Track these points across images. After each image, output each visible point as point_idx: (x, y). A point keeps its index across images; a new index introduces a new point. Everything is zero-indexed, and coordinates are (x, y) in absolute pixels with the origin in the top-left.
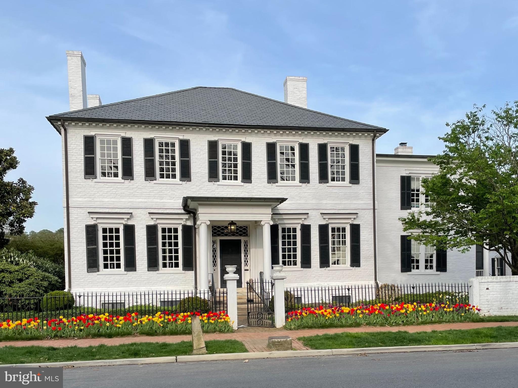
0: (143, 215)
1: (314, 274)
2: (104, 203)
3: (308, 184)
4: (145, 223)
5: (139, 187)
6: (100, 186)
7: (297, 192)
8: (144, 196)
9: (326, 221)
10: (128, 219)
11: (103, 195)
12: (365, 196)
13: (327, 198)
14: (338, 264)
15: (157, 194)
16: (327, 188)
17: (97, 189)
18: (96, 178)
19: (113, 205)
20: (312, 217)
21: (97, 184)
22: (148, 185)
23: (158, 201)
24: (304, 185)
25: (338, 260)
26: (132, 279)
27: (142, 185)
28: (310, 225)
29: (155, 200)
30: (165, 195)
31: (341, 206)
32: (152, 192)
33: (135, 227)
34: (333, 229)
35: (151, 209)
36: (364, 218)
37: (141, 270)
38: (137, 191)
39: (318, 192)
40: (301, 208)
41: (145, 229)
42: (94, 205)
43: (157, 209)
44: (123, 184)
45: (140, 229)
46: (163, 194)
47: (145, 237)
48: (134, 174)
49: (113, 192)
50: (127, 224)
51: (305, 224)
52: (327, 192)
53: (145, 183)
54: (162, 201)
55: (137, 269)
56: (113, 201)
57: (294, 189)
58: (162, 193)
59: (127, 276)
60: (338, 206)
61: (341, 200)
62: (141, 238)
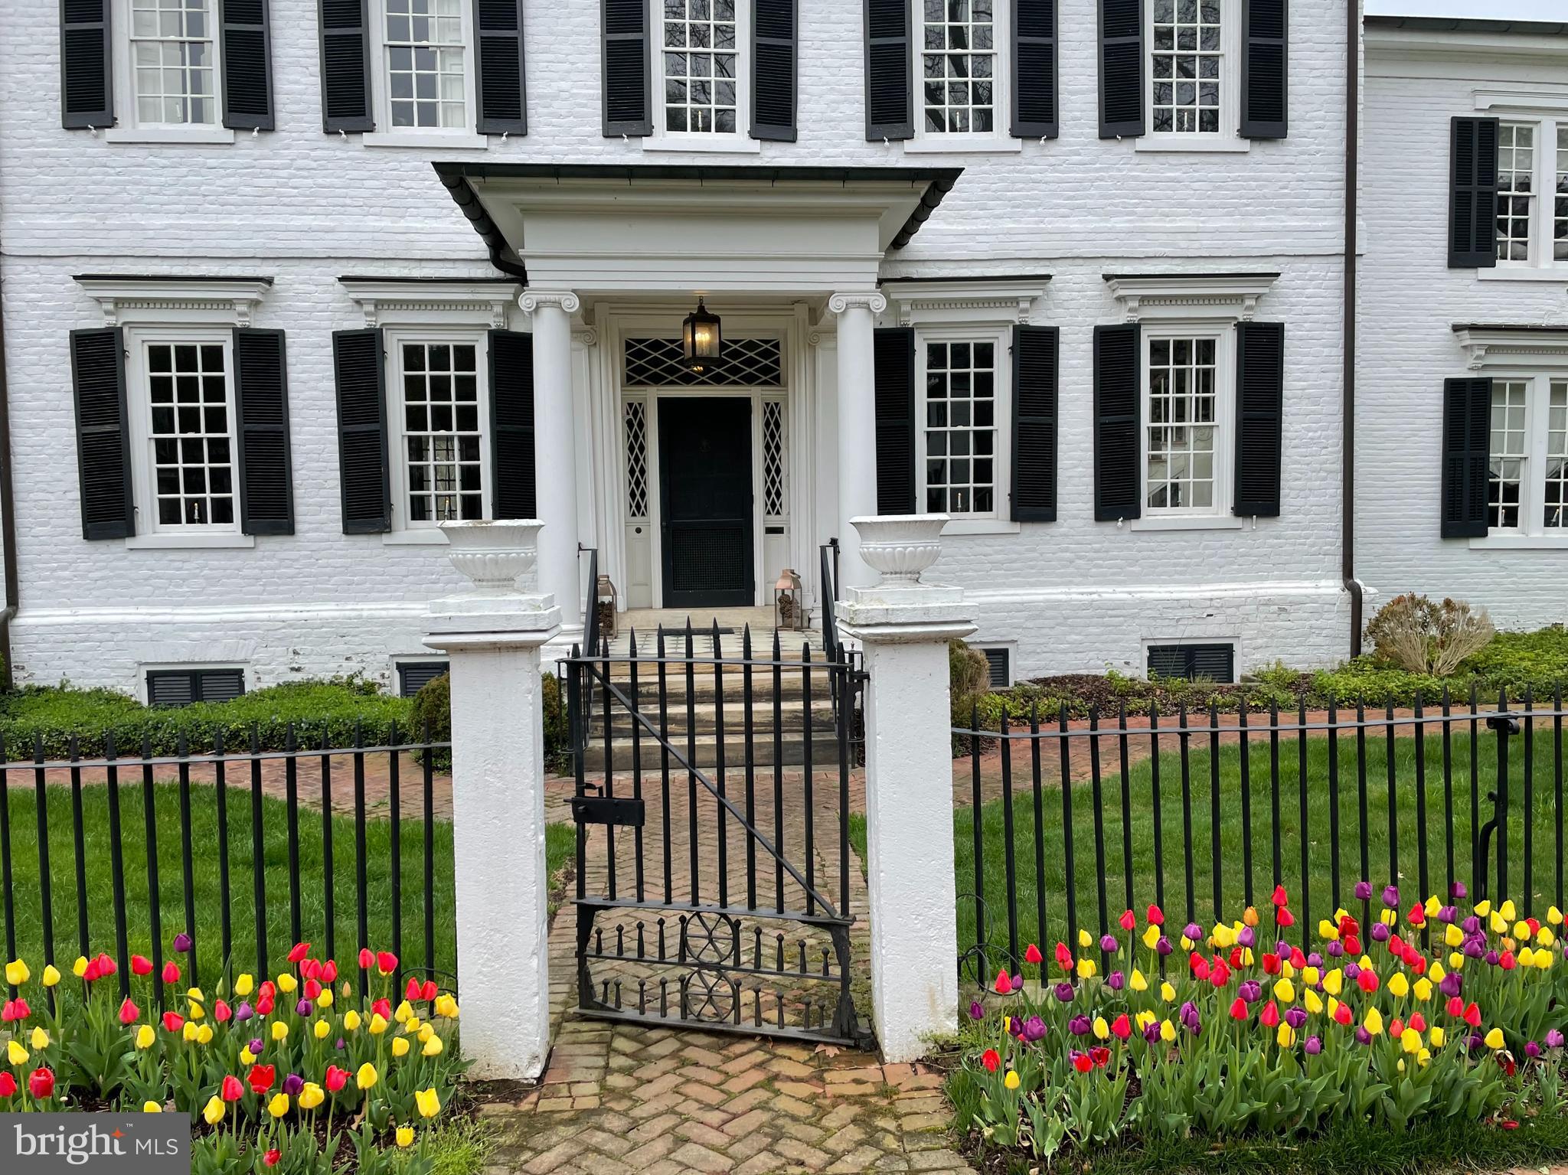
0: (320, 288)
1: (1066, 550)
2: (151, 233)
3: (1051, 144)
4: (327, 324)
5: (300, 163)
6: (133, 161)
7: (1002, 180)
8: (323, 202)
9: (1130, 310)
10: (255, 304)
11: (148, 198)
12: (1307, 196)
13: (1136, 205)
14: (1175, 504)
15: (377, 196)
16: (1137, 159)
17: (118, 174)
18: (112, 123)
19: (188, 244)
20: (1064, 295)
21: (120, 149)
22: (339, 154)
23: (386, 223)
24: (1031, 149)
25: (1175, 487)
26: (279, 567)
27: (313, 154)
28: (1057, 329)
29: (371, 222)
30: (414, 196)
31: (1197, 244)
32: (358, 183)
33: (288, 341)
34: (1159, 350)
35: (353, 262)
36: (1299, 295)
37: (316, 530)
38: (294, 182)
39: (1097, 179)
40: (1019, 255)
41: (330, 350)
42: (104, 243)
43: (382, 263)
44: (231, 152)
45: (308, 350)
46: (407, 193)
47: (331, 385)
48: (278, 107)
49: (187, 185)
50: (248, 329)
51: (1032, 323)
52: (1135, 179)
53: (326, 144)
54: (402, 224)
55: (298, 527)
56: (189, 228)
57: (986, 168)
58: (400, 191)
59: (258, 554)
60: (1183, 244)
61: (1198, 214)
62: (316, 389)
